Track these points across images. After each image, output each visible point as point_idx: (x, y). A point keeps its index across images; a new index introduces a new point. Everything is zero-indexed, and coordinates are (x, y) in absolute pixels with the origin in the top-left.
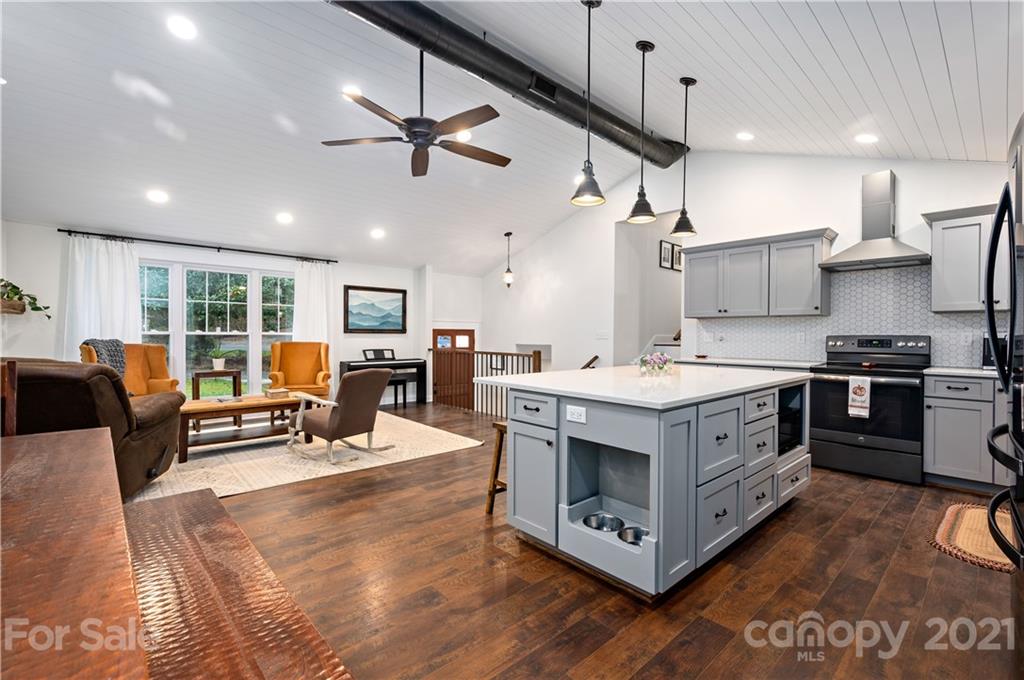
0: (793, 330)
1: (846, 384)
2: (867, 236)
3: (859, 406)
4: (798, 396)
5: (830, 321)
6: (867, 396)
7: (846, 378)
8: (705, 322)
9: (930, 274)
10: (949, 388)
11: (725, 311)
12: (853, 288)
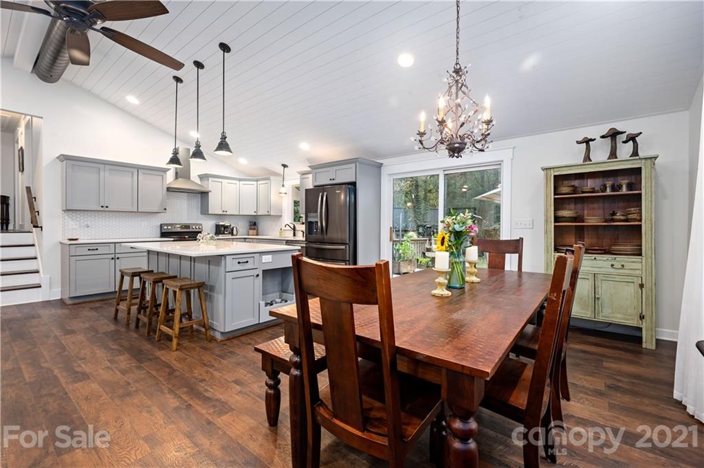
8: (71, 213)
11: (107, 207)
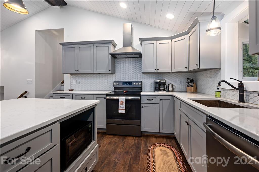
0: (103, 79)
1: (118, 100)
2: (125, 45)
3: (122, 110)
4: (93, 112)
5: (115, 76)
6: (124, 105)
7: (118, 98)
8: (73, 75)
9: (142, 61)
10: (148, 99)
11: (78, 71)
12: (121, 64)
